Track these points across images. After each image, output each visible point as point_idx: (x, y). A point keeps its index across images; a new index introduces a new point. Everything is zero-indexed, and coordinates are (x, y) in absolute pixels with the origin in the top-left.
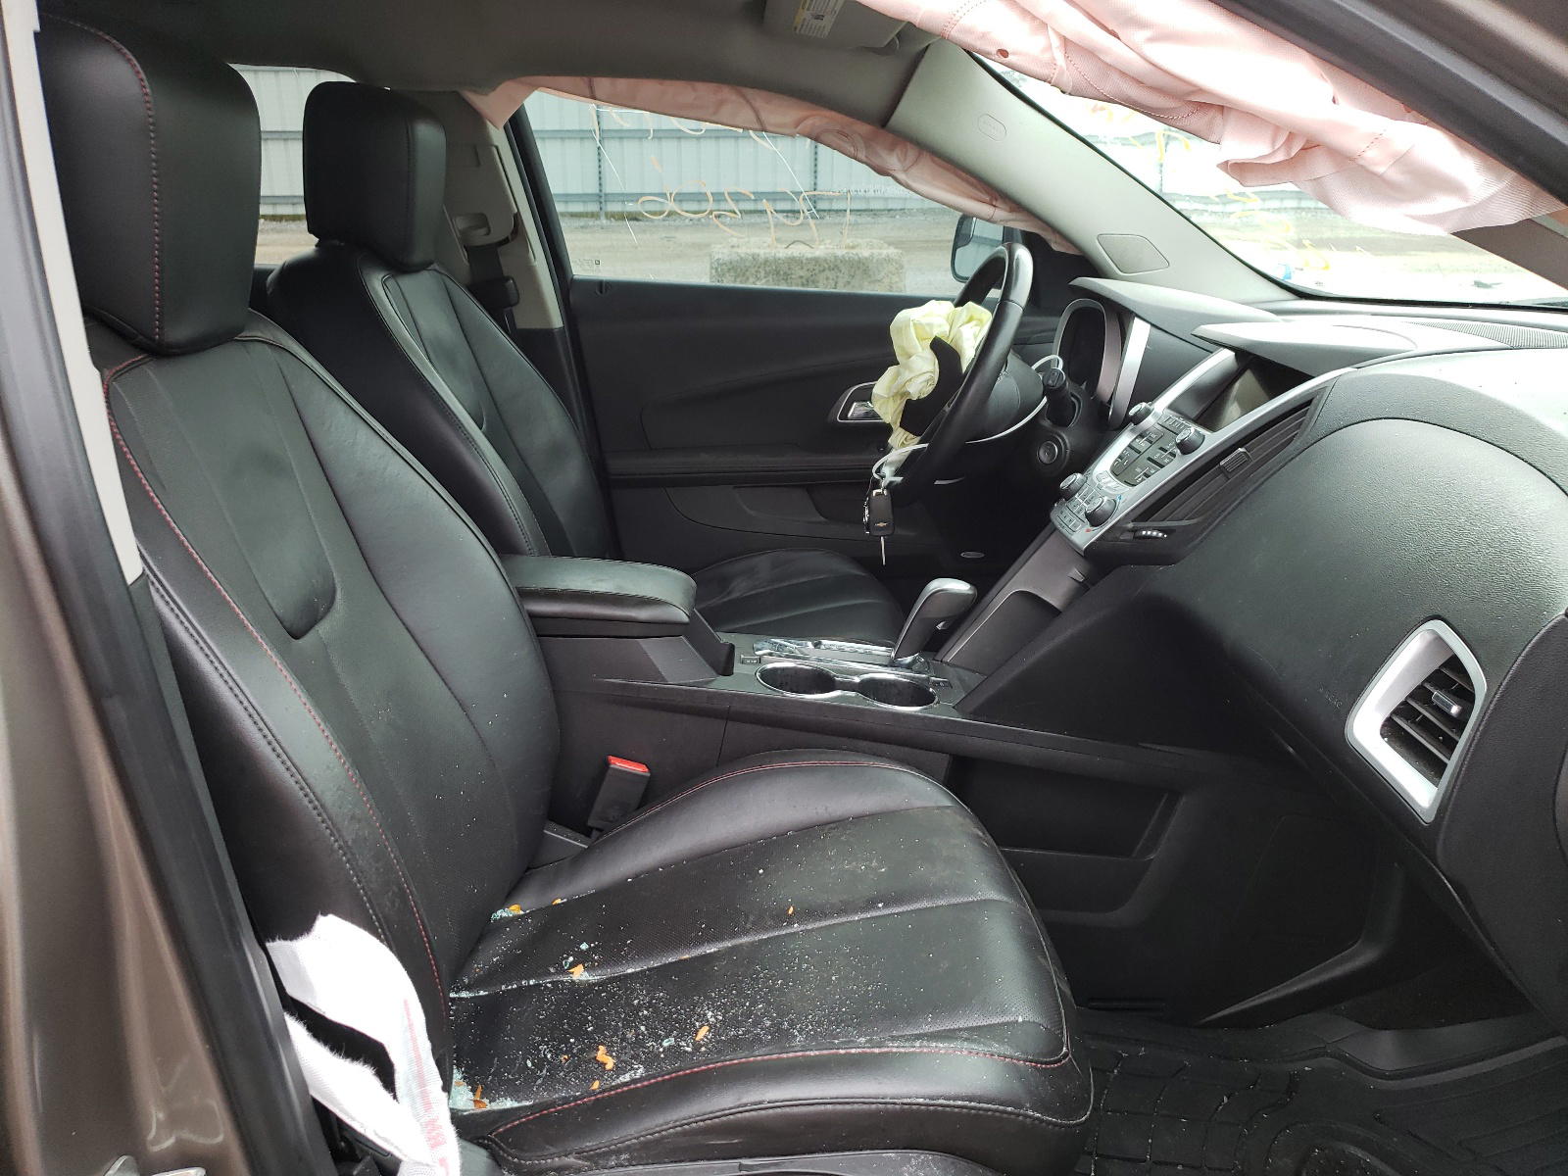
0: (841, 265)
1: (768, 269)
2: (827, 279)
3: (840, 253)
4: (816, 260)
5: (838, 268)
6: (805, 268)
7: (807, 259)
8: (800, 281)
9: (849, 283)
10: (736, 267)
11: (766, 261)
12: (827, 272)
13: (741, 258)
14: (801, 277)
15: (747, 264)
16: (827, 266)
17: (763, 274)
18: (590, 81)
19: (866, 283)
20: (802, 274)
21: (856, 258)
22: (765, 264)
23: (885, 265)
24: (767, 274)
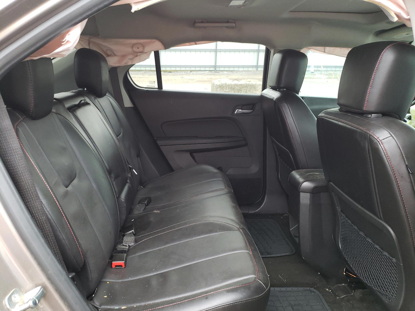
0: (248, 86)
1: (229, 87)
2: (244, 89)
3: (248, 83)
4: (241, 85)
5: (247, 87)
6: (239, 87)
7: (239, 84)
8: (237, 90)
9: (250, 90)
10: (221, 86)
11: (229, 85)
12: (244, 88)
13: (222, 84)
14: (237, 89)
15: (224, 86)
16: (244, 86)
17: (228, 88)
18: (325, 48)
19: (254, 91)
20: (238, 88)
21: (252, 84)
22: (228, 86)
23: (259, 86)
24: (229, 88)
